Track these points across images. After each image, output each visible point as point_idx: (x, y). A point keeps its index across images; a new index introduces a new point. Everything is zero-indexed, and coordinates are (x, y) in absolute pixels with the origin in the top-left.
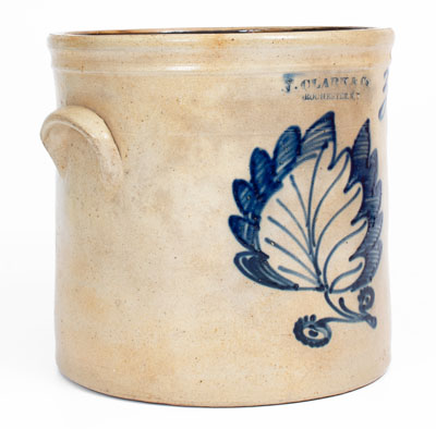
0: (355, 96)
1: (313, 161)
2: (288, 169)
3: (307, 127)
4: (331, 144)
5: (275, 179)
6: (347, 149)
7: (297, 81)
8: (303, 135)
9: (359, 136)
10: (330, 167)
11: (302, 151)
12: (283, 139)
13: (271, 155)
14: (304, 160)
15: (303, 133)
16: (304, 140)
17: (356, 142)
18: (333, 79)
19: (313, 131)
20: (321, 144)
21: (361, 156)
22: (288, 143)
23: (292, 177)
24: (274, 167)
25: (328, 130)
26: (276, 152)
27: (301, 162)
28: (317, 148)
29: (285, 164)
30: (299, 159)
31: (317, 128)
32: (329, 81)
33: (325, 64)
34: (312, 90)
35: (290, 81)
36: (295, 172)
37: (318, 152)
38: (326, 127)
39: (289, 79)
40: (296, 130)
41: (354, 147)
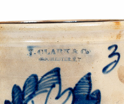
0: (77, 59)
1: (46, 94)
2: (31, 97)
3: (42, 75)
4: (57, 86)
5: (24, 102)
6: (70, 89)
7: (35, 50)
8: (39, 80)
9: (79, 82)
10: (57, 98)
11: (39, 88)
12: (28, 81)
13: (22, 89)
14: (40, 93)
15: (39, 78)
16: (40, 82)
17: (77, 85)
18: (58, 50)
19: (45, 77)
20: (51, 85)
21: (82, 93)
22: (31, 83)
23: (33, 102)
24: (23, 95)
25: (55, 78)
26: (24, 87)
27: (38, 94)
28: (48, 87)
29: (29, 94)
30: (36, 92)
31: (48, 76)
32: (56, 51)
33: (51, 41)
34: (44, 56)
35: (32, 50)
36: (34, 99)
37: (48, 89)
38: (54, 76)
39: (31, 49)
40: (35, 76)
41: (75, 88)
